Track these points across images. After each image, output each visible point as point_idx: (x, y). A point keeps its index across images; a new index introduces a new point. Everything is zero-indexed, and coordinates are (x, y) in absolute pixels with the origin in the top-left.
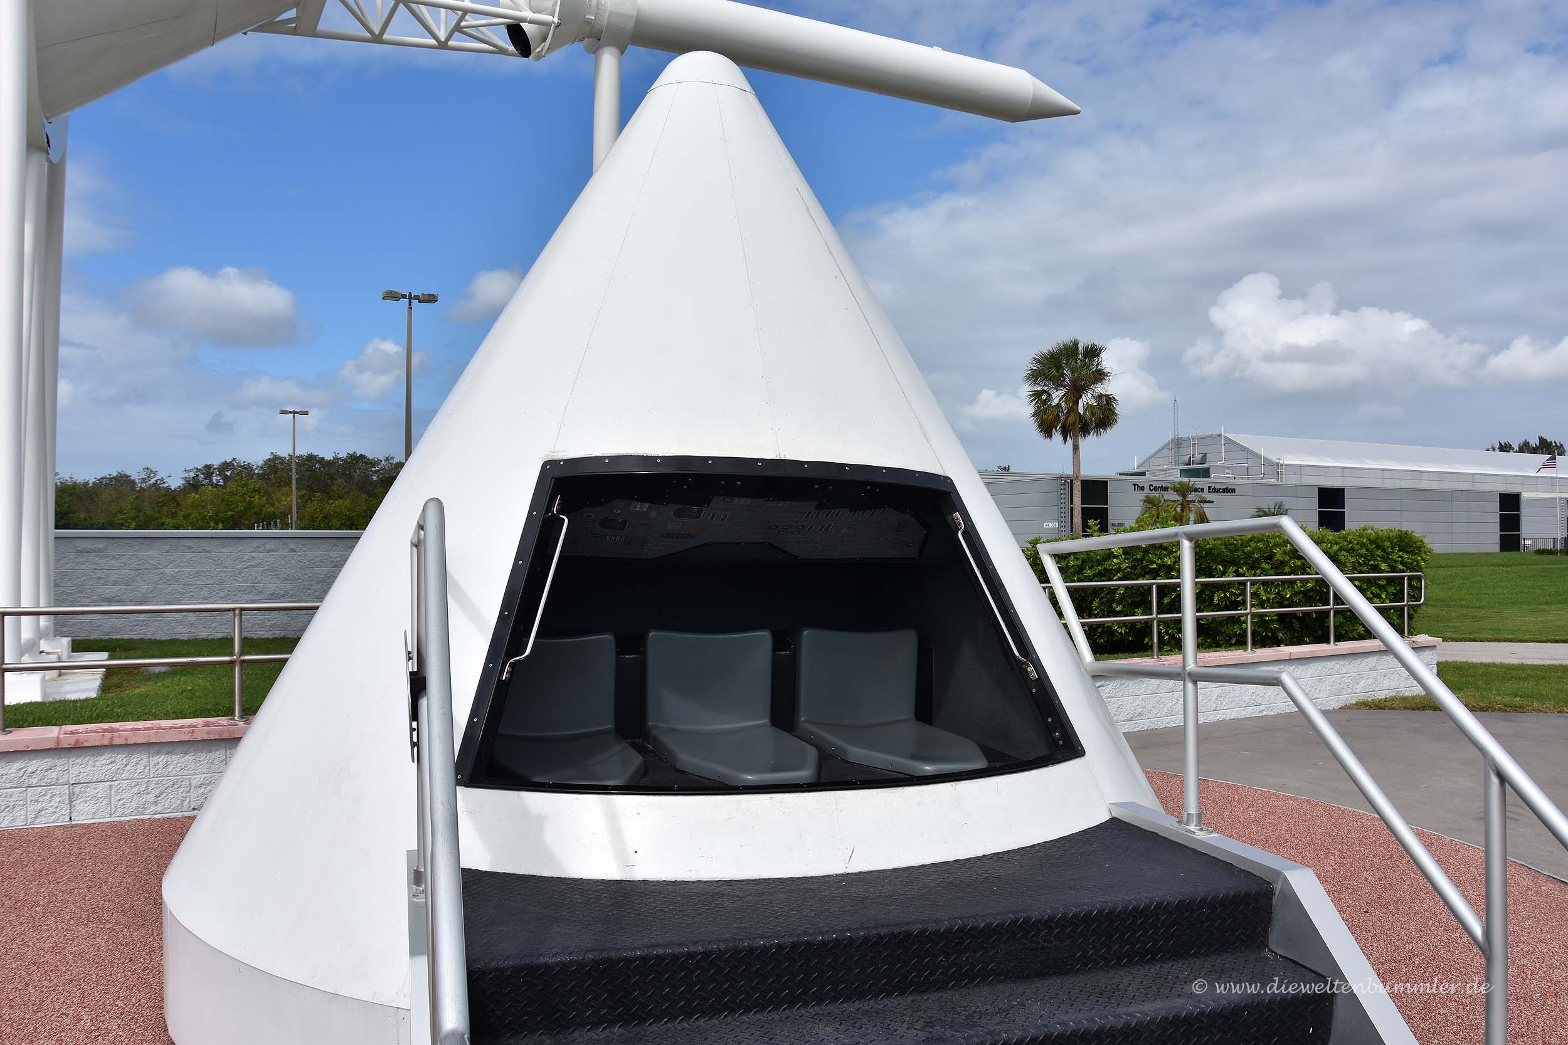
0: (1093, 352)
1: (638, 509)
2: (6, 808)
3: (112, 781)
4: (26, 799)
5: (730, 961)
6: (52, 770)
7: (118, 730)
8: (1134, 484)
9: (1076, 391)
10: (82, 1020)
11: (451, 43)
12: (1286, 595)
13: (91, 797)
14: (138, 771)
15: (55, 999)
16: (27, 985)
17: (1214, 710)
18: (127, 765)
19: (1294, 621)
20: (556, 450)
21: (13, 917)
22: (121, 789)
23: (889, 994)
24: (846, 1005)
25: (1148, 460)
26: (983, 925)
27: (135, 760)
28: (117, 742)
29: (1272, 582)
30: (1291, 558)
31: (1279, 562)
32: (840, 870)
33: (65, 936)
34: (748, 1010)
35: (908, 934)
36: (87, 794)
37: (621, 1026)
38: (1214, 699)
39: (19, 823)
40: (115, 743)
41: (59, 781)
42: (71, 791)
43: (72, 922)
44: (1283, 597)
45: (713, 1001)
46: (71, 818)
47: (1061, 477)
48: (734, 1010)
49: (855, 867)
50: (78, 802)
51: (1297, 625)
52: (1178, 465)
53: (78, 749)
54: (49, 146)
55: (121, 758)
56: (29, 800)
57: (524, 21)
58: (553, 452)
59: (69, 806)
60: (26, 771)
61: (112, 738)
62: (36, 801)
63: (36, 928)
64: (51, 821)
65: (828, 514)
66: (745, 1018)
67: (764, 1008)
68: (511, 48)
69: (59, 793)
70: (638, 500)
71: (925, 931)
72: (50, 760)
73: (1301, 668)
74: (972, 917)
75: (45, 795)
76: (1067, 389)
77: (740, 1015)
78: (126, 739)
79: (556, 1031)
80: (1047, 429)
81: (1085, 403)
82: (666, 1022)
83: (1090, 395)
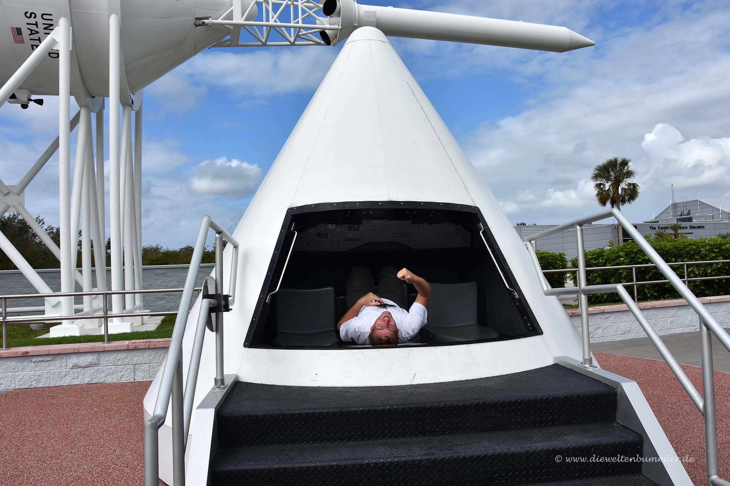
0: (625, 163)
1: (331, 228)
2: (110, 374)
3: (150, 363)
4: (117, 370)
5: (339, 417)
6: (126, 359)
7: (152, 342)
8: (650, 227)
9: (617, 183)
10: (116, 451)
11: (296, 43)
12: (708, 271)
13: (142, 370)
14: (160, 359)
15: (109, 444)
16: (101, 438)
17: (669, 329)
18: (156, 357)
19: (714, 284)
20: (293, 203)
21: (103, 414)
22: (154, 367)
23: (417, 436)
24: (396, 440)
25: (660, 215)
26: (462, 405)
27: (159, 354)
28: (151, 346)
29: (701, 264)
30: (710, 253)
31: (704, 255)
32: (409, 383)
33: (120, 421)
34: (349, 440)
35: (425, 408)
36: (141, 369)
37: (291, 444)
38: (668, 324)
39: (115, 381)
40: (150, 347)
41: (130, 363)
42: (134, 367)
43: (124, 417)
44: (707, 272)
45: (332, 435)
46: (134, 379)
47: (613, 225)
48: (342, 440)
49: (416, 382)
50: (137, 372)
51: (716, 286)
52: (676, 216)
53: (136, 349)
54: (133, 104)
55: (153, 353)
56: (118, 371)
57: (326, 29)
58: (292, 204)
59: (133, 374)
60: (116, 359)
61: (149, 345)
62: (121, 371)
63: (110, 418)
64: (127, 380)
65: (419, 226)
66: (348, 443)
67: (357, 439)
68: (323, 42)
69: (129, 368)
70: (330, 223)
71: (432, 406)
72: (126, 354)
73: (717, 307)
74: (457, 401)
75: (124, 369)
76: (612, 182)
77: (346, 442)
78: (155, 346)
79: (262, 445)
80: (603, 202)
81: (622, 188)
82: (311, 444)
83: (624, 184)
